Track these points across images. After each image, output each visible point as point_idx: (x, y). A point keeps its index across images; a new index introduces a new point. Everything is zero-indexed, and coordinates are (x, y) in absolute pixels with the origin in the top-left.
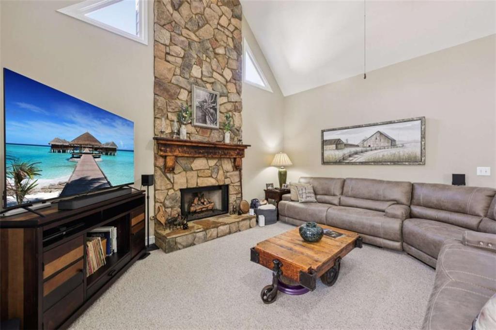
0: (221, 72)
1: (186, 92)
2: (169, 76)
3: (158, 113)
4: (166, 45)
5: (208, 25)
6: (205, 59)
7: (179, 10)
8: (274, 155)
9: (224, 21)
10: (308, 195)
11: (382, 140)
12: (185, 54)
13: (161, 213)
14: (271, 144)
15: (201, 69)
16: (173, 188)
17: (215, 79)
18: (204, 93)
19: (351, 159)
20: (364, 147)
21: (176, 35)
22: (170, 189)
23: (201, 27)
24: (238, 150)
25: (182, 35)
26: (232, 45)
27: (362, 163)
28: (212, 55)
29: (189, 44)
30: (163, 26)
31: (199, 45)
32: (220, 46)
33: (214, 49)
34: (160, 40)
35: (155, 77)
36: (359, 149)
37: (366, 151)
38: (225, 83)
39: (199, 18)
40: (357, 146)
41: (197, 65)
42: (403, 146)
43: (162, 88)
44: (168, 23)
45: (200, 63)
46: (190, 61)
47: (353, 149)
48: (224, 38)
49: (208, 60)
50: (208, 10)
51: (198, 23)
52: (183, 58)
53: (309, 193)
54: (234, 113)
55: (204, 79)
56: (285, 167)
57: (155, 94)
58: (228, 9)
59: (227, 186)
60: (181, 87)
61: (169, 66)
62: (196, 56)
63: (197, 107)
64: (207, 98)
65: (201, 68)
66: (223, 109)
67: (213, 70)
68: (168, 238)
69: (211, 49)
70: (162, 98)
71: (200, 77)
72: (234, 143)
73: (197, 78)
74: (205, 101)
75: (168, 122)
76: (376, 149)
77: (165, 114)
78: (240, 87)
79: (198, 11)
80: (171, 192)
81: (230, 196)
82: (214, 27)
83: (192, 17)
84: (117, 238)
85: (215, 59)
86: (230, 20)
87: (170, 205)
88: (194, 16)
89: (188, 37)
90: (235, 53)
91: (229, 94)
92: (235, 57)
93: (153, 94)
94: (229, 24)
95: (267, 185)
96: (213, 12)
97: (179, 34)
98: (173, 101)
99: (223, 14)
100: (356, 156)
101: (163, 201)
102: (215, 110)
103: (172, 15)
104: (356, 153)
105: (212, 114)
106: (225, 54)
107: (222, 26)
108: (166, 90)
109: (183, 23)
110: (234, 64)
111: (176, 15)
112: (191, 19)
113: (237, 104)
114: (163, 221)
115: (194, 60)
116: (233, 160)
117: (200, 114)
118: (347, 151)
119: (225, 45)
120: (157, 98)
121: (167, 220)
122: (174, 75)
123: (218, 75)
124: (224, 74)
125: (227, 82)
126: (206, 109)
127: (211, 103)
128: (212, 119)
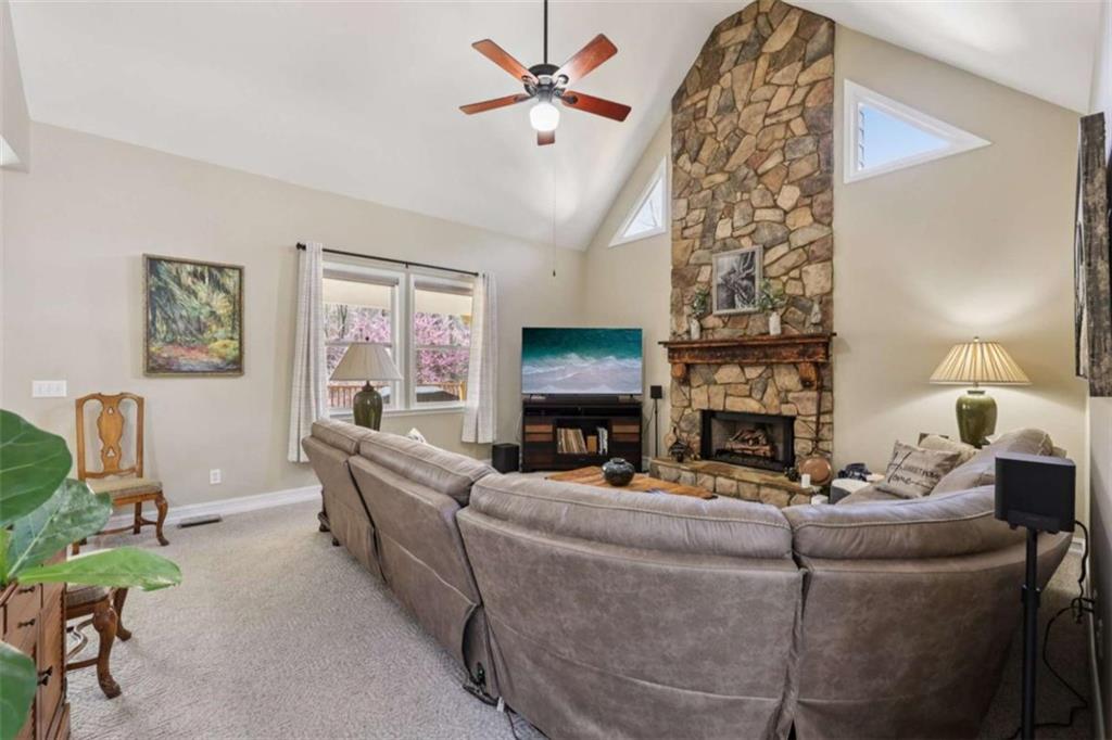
1: (710, 268)
3: (673, 310)
5: (749, 134)
6: (739, 199)
7: (700, 156)
9: (780, 100)
12: (706, 214)
15: (730, 223)
16: (690, 406)
17: (758, 222)
21: (696, 196)
22: (687, 407)
23: (733, 153)
25: (702, 189)
26: (799, 130)
29: (713, 194)
30: (678, 197)
31: (728, 184)
32: (767, 158)
33: (756, 171)
34: (677, 217)
38: (781, 218)
39: (730, 139)
41: (724, 218)
43: (679, 276)
44: (684, 189)
45: (729, 211)
46: (713, 219)
48: (781, 133)
50: (744, 111)
51: (728, 149)
52: (703, 222)
55: (737, 234)
58: (786, 69)
59: (793, 420)
60: (701, 265)
62: (723, 206)
63: (719, 286)
64: (735, 265)
65: (731, 218)
66: (775, 270)
67: (755, 209)
69: (751, 174)
71: (729, 233)
73: (724, 239)
75: (685, 318)
78: (829, 204)
79: (729, 130)
81: (796, 441)
82: (757, 130)
83: (719, 149)
84: (605, 437)
85: (759, 186)
86: (796, 84)
87: (686, 429)
88: (721, 145)
92: (810, 148)
94: (794, 93)
98: (691, 288)
99: (779, 86)
101: (677, 421)
103: (689, 173)
105: (745, 289)
106: (783, 161)
107: (774, 114)
108: (684, 277)
109: (704, 171)
110: (804, 167)
111: (695, 167)
112: (715, 156)
115: (720, 214)
119: (781, 144)
120: (674, 291)
122: (692, 252)
123: (765, 212)
124: (779, 203)
125: (786, 213)
126: (735, 282)
127: (744, 270)
128: (746, 297)
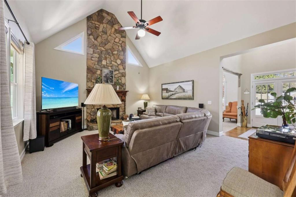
0: (115, 61)
1: (100, 71)
2: (93, 66)
3: (88, 80)
4: (91, 54)
5: (110, 43)
6: (108, 57)
7: (97, 40)
8: (142, 94)
9: (117, 40)
10: (151, 112)
11: (181, 89)
12: (99, 56)
13: (89, 117)
14: (142, 89)
15: (106, 62)
16: (94, 108)
17: (113, 64)
18: (107, 71)
19: (171, 97)
20: (175, 92)
21: (96, 50)
22: (93, 108)
23: (106, 45)
24: (123, 93)
25: (98, 49)
26: (121, 49)
27: (174, 99)
28: (111, 55)
29: (101, 52)
30: (90, 47)
31: (105, 52)
32: (115, 51)
33: (112, 52)
34: (89, 53)
35: (87, 67)
36: (174, 93)
37: (176, 94)
38: (117, 65)
39: (106, 41)
40: (173, 91)
41: (104, 60)
42: (187, 92)
43: (89, 70)
44: (92, 46)
45: (106, 59)
46: (101, 58)
47: (172, 93)
48: (117, 47)
49: (109, 57)
50: (109, 37)
51: (105, 43)
52: (98, 58)
53: (152, 111)
54: (122, 77)
55: (108, 65)
56: (147, 100)
57: (87, 73)
58: (119, 35)
59: (119, 108)
60: (97, 69)
61: (92, 62)
62: (104, 56)
63: (104, 76)
64: (108, 73)
65: (106, 60)
66: (116, 76)
67: (112, 61)
68: (90, 125)
69: (111, 52)
70: (90, 74)
71: (106, 64)
72: (122, 90)
73: (104, 65)
74: (108, 74)
75: (92, 83)
76: (179, 93)
77: (90, 80)
78: (125, 66)
79: (105, 38)
80: (93, 109)
81: (120, 112)
82: (112, 43)
83: (102, 41)
84: (71, 123)
85: (113, 56)
86: (120, 39)
87: (93, 115)
88: (103, 41)
89: (100, 49)
90: (122, 52)
91: (119, 70)
92: (123, 54)
93: (86, 73)
94: (120, 41)
95: (139, 108)
96: (112, 37)
97: (97, 49)
98: (94, 75)
99: (117, 37)
100: (173, 96)
101: (90, 113)
102: (112, 77)
103: (94, 42)
104: (173, 94)
105: (111, 79)
106: (118, 53)
107: (116, 42)
108: (92, 71)
109: (98, 44)
110: (122, 57)
111: (96, 42)
112: (102, 43)
113: (123, 74)
114: (89, 120)
115: (103, 58)
116: (121, 97)
117: (105, 79)
118: (170, 93)
119: (118, 50)
120: (88, 74)
121: (91, 120)
122: (95, 65)
123: (114, 63)
124: (117, 62)
125: (118, 65)
126: (108, 77)
127: (111, 74)
128: (111, 81)
